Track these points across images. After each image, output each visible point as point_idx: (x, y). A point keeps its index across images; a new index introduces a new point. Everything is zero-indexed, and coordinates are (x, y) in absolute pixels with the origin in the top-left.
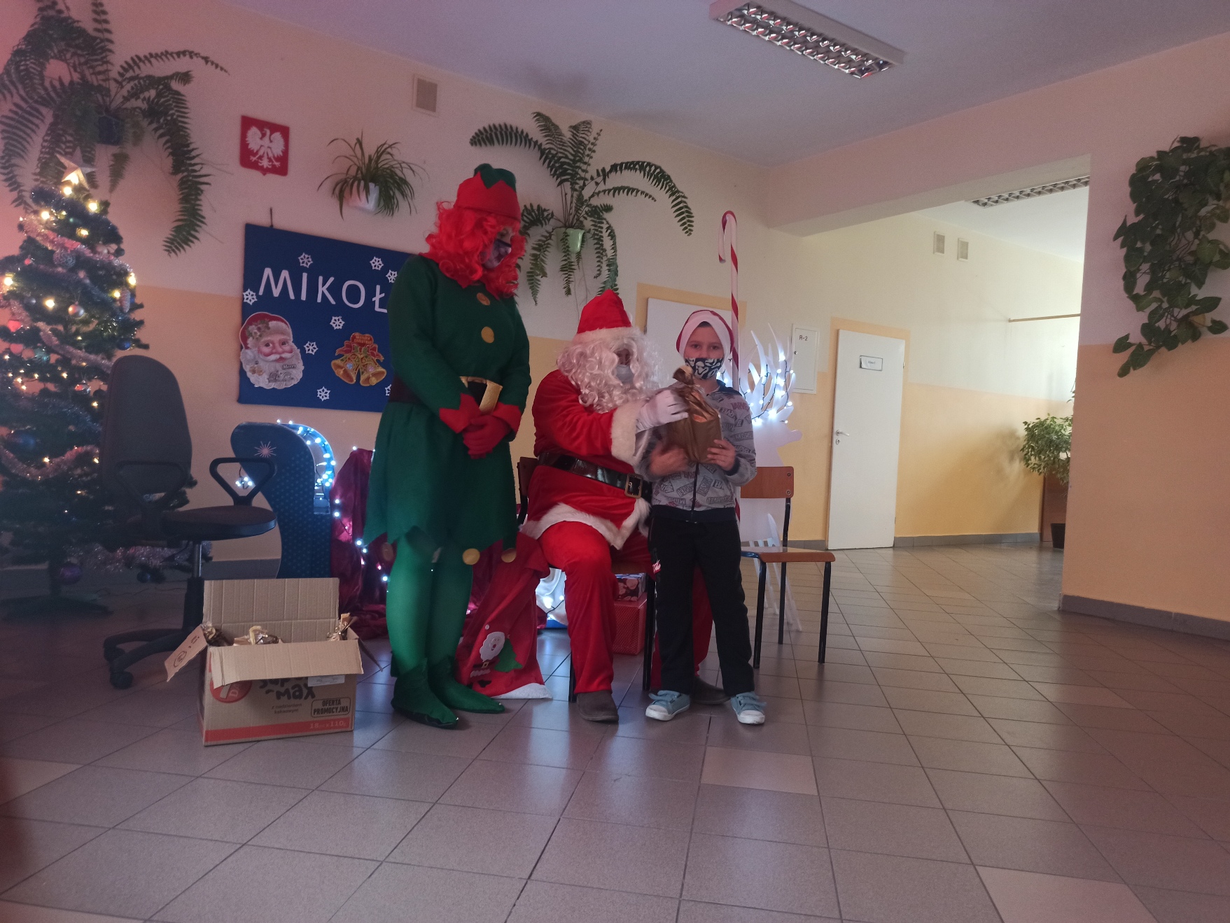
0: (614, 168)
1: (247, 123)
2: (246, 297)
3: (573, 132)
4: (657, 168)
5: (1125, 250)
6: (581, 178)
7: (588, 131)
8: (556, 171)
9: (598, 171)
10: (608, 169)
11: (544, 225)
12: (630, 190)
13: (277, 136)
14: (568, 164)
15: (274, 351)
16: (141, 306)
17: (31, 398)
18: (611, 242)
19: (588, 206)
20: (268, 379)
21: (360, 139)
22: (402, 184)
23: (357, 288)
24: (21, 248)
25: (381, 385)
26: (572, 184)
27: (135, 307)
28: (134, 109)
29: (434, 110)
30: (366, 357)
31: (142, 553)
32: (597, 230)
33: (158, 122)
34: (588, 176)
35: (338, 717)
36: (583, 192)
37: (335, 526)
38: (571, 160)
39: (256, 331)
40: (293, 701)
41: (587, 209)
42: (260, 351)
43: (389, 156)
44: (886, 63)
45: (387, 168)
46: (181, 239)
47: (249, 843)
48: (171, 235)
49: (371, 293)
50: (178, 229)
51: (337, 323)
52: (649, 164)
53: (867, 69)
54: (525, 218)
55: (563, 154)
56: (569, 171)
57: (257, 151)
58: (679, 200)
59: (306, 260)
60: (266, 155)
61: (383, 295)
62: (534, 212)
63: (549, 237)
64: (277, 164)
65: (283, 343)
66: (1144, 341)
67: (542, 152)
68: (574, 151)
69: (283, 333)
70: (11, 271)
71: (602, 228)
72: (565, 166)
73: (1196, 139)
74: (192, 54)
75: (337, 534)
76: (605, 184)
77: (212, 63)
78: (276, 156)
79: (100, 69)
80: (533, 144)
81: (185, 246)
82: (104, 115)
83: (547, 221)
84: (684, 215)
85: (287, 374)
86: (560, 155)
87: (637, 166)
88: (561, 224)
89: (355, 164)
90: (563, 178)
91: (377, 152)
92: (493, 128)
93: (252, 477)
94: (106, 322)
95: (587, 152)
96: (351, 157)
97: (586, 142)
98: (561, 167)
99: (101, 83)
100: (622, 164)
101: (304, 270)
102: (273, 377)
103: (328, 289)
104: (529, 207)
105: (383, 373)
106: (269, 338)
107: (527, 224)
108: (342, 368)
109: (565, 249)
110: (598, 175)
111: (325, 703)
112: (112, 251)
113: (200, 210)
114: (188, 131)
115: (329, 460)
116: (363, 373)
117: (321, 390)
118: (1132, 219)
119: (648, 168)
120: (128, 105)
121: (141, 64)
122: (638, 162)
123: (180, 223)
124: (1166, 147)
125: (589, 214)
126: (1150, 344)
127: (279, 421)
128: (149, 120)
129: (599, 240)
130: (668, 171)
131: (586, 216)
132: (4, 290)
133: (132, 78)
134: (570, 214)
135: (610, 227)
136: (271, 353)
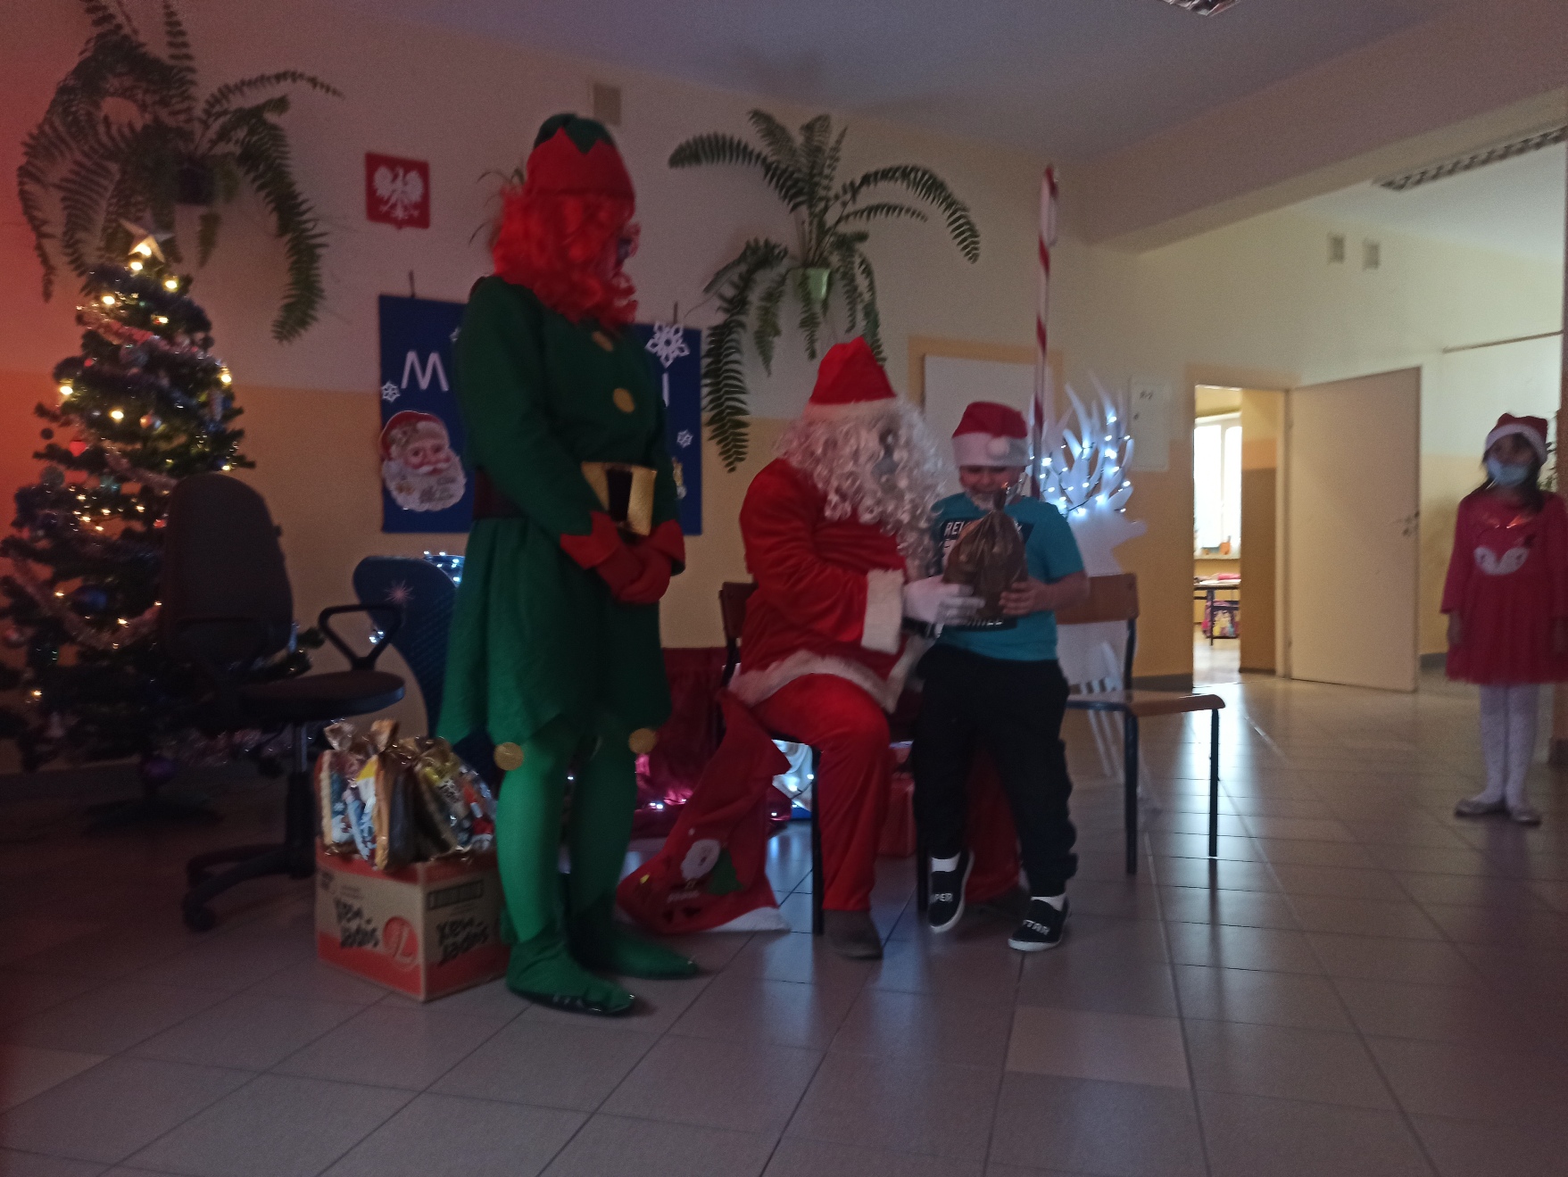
0: (866, 180)
1: (374, 162)
2: (384, 392)
4: (925, 173)
6: (821, 199)
7: (827, 131)
8: (787, 192)
9: (844, 186)
10: (858, 182)
11: (775, 268)
12: (890, 209)
13: (414, 176)
14: (803, 180)
15: (426, 461)
17: (101, 539)
19: (834, 235)
20: (420, 498)
24: (84, 346)
27: (231, 413)
28: (226, 156)
29: (617, 123)
31: (251, 738)
32: (847, 267)
34: (831, 194)
38: (805, 174)
39: (401, 436)
41: (832, 238)
46: (294, 322)
48: (281, 316)
50: (288, 308)
52: (915, 169)
54: (749, 260)
55: (795, 166)
56: (805, 190)
57: (389, 198)
58: (958, 214)
60: (400, 204)
63: (782, 283)
64: (416, 213)
65: (437, 449)
67: (768, 168)
68: (809, 161)
69: (436, 436)
70: (68, 377)
71: (853, 263)
72: (799, 184)
74: (294, 76)
76: (855, 203)
77: (322, 86)
78: (413, 202)
79: (179, 107)
80: (754, 157)
81: (301, 330)
82: (187, 166)
83: (779, 262)
84: (967, 236)
85: (444, 490)
86: (791, 169)
87: (897, 174)
88: (796, 263)
90: (798, 200)
92: (699, 142)
93: (382, 627)
94: (193, 435)
95: (828, 162)
97: (825, 147)
98: (794, 185)
99: (182, 124)
100: (876, 174)
102: (427, 495)
106: (418, 445)
109: (804, 296)
110: (845, 192)
112: (197, 342)
113: (317, 282)
114: (291, 177)
119: (912, 176)
120: (218, 151)
121: (231, 96)
122: (897, 169)
123: (291, 300)
125: (836, 246)
127: (426, 553)
129: (849, 279)
130: (942, 174)
131: (831, 249)
132: (62, 401)
133: (219, 115)
134: (810, 248)
135: (864, 261)
136: (421, 465)
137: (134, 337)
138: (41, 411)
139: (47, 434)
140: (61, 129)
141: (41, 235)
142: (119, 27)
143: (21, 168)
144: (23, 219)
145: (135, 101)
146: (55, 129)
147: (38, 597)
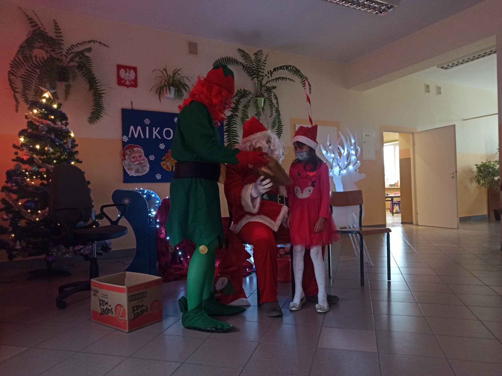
0: (275, 70)
1: (119, 67)
2: (123, 139)
3: (255, 56)
4: (293, 67)
6: (261, 76)
7: (262, 55)
8: (250, 74)
10: (272, 70)
11: (247, 98)
12: (283, 78)
13: (132, 71)
14: (255, 70)
15: (137, 160)
16: (77, 145)
17: (33, 186)
18: (276, 101)
20: (135, 172)
21: (165, 69)
22: (184, 86)
23: (169, 131)
24: (28, 126)
26: (257, 79)
28: (73, 66)
29: (197, 54)
32: (269, 97)
33: (83, 70)
34: (264, 75)
36: (263, 82)
37: (158, 231)
38: (256, 68)
39: (129, 152)
41: (265, 88)
42: (131, 161)
43: (178, 75)
45: (177, 80)
46: (95, 117)
48: (90, 116)
50: (93, 113)
51: (162, 146)
52: (290, 66)
54: (239, 95)
55: (252, 66)
56: (256, 73)
57: (124, 78)
58: (304, 79)
59: (147, 121)
60: (128, 80)
62: (242, 92)
63: (249, 102)
64: (133, 83)
65: (140, 156)
67: (244, 66)
68: (257, 64)
69: (140, 152)
70: (23, 135)
71: (271, 95)
74: (94, 41)
75: (159, 235)
76: (271, 77)
77: (103, 44)
78: (132, 80)
79: (57, 52)
80: (239, 63)
81: (97, 120)
82: (61, 69)
83: (248, 96)
85: (142, 169)
87: (285, 68)
88: (255, 96)
89: (164, 79)
90: (254, 76)
91: (173, 73)
92: (222, 59)
94: (62, 153)
95: (263, 64)
96: (162, 77)
97: (262, 60)
98: (252, 72)
99: (59, 57)
100: (278, 67)
101: (147, 125)
102: (137, 171)
103: (157, 133)
104: (240, 90)
106: (134, 155)
107: (239, 98)
108: (165, 165)
109: (256, 106)
110: (268, 73)
112: (63, 124)
113: (103, 105)
114: (93, 72)
116: (174, 166)
117: (157, 175)
119: (289, 68)
120: (70, 65)
121: (74, 48)
122: (285, 66)
123: (94, 110)
125: (266, 90)
127: (136, 189)
128: (79, 70)
129: (270, 100)
130: (298, 68)
132: (21, 143)
133: (71, 53)
134: (258, 91)
135: (275, 95)
136: (136, 161)
137: (43, 122)
138: (15, 146)
139: (16, 153)
140: (21, 59)
141: (15, 92)
142: (40, 28)
143: (9, 72)
144: (10, 87)
145: (44, 50)
146: (19, 59)
147: (13, 205)
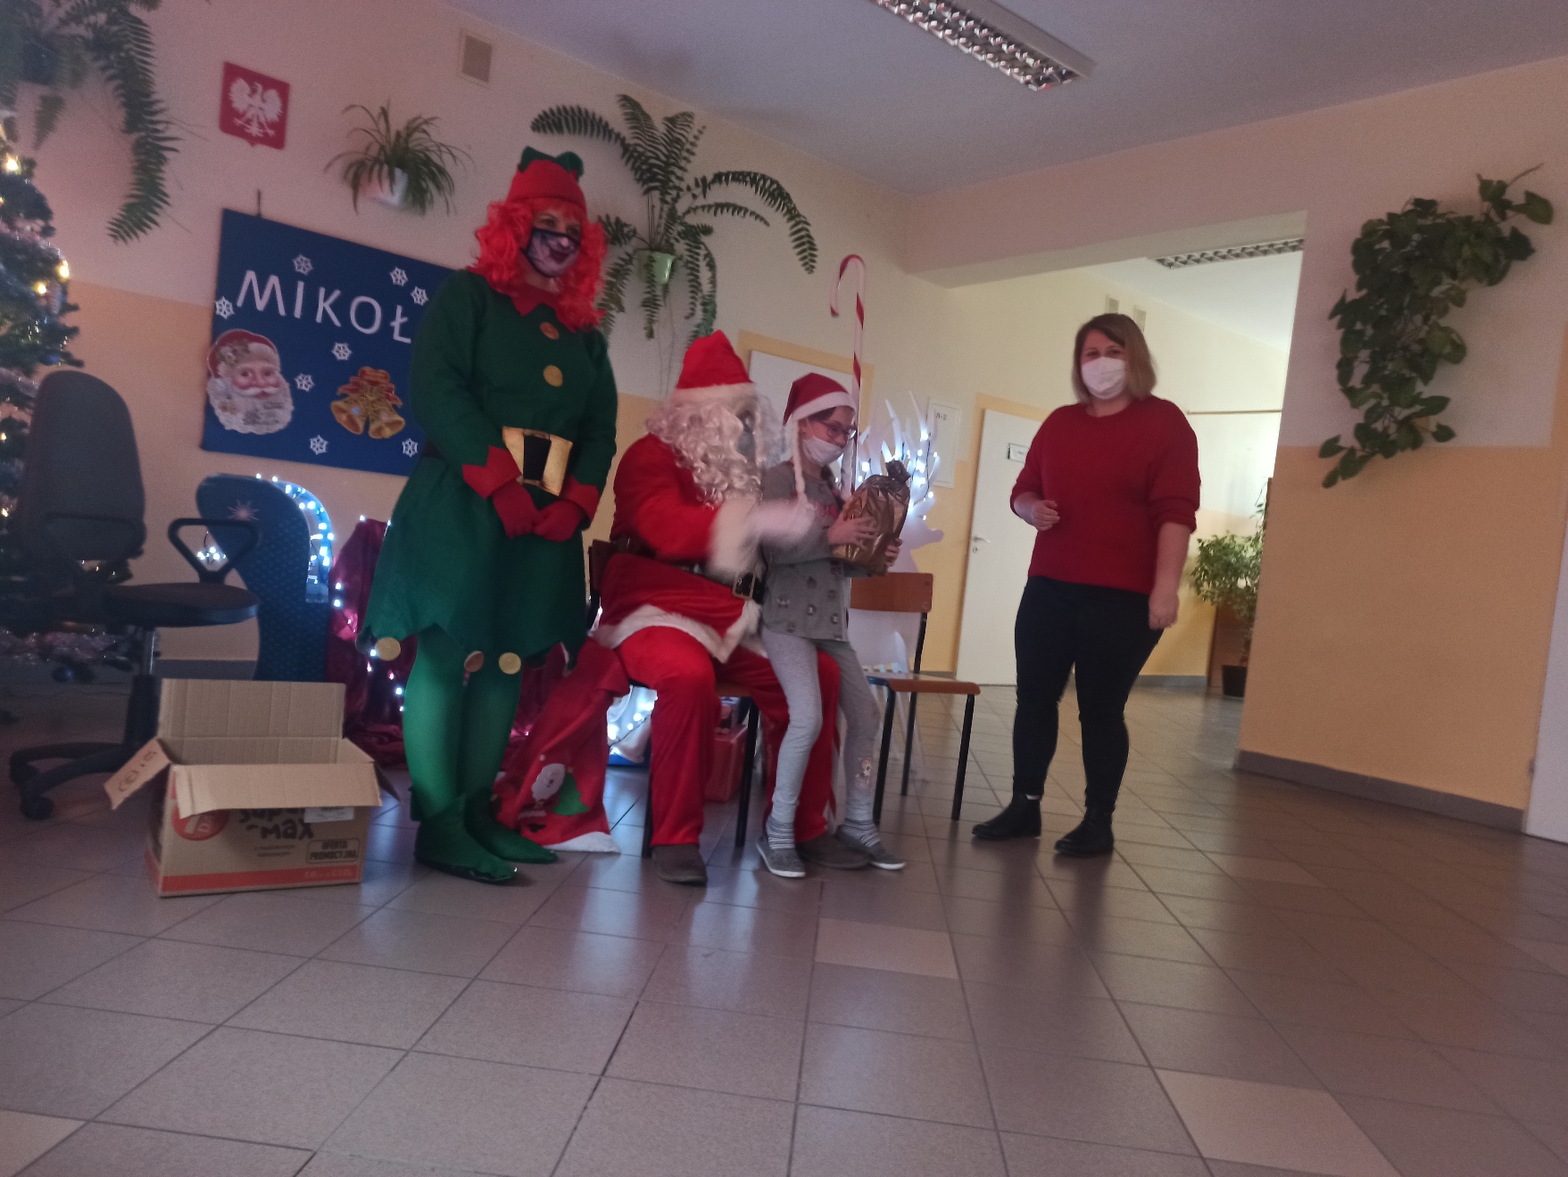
0: (718, 177)
1: (232, 72)
2: (218, 307)
3: (668, 126)
4: (773, 182)
5: (1342, 331)
6: (675, 188)
7: (689, 126)
8: (641, 176)
9: (696, 180)
10: (710, 178)
11: (623, 245)
12: (736, 209)
13: (273, 94)
14: (659, 167)
15: (254, 383)
16: (75, 308)
18: (710, 274)
19: (683, 224)
20: (244, 420)
21: (386, 109)
22: (438, 175)
23: (371, 307)
25: (398, 439)
26: (662, 194)
27: (68, 308)
28: (73, 37)
29: (486, 79)
30: (379, 400)
31: (62, 641)
32: (691, 257)
34: (683, 185)
35: (342, 864)
36: (676, 206)
37: (334, 618)
39: (230, 354)
40: (283, 841)
42: (235, 382)
43: (424, 136)
44: (1070, 74)
45: (420, 151)
46: (133, 222)
47: (227, 1024)
49: (389, 316)
50: (129, 208)
51: (342, 352)
52: (764, 177)
53: (1048, 80)
55: (653, 153)
56: (660, 177)
57: (245, 113)
58: (800, 226)
59: (303, 265)
60: (255, 120)
61: (405, 319)
62: (610, 224)
63: (629, 261)
64: (271, 132)
65: (267, 373)
66: (1357, 445)
67: (626, 148)
68: (668, 150)
69: (266, 359)
71: (698, 254)
72: (656, 170)
73: (1432, 203)
75: (335, 628)
76: (705, 196)
78: (269, 120)
80: (613, 136)
81: (139, 232)
82: (32, 40)
83: (627, 240)
84: (806, 247)
85: (269, 415)
86: (649, 154)
87: (748, 179)
88: (643, 245)
89: (377, 141)
90: (652, 184)
91: (407, 128)
93: (224, 548)
94: (25, 325)
95: (685, 154)
96: (372, 132)
97: (683, 140)
98: (649, 170)
100: (727, 175)
101: (301, 277)
102: (252, 418)
103: (333, 306)
104: (604, 219)
105: (399, 422)
106: (248, 365)
108: (343, 411)
109: (649, 277)
110: (697, 185)
111: (326, 845)
112: (37, 228)
113: (162, 185)
114: (151, 75)
115: (325, 533)
116: (373, 421)
117: (315, 440)
118: (1353, 295)
119: (762, 182)
120: (66, 31)
122: (749, 174)
123: (133, 200)
124: (1398, 210)
125: (684, 235)
126: (1363, 450)
127: (259, 476)
128: (95, 54)
129: (694, 271)
130: (787, 187)
131: (678, 237)
134: (658, 233)
135: (708, 255)
136: (250, 386)
